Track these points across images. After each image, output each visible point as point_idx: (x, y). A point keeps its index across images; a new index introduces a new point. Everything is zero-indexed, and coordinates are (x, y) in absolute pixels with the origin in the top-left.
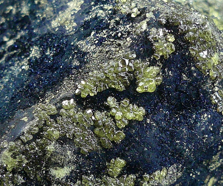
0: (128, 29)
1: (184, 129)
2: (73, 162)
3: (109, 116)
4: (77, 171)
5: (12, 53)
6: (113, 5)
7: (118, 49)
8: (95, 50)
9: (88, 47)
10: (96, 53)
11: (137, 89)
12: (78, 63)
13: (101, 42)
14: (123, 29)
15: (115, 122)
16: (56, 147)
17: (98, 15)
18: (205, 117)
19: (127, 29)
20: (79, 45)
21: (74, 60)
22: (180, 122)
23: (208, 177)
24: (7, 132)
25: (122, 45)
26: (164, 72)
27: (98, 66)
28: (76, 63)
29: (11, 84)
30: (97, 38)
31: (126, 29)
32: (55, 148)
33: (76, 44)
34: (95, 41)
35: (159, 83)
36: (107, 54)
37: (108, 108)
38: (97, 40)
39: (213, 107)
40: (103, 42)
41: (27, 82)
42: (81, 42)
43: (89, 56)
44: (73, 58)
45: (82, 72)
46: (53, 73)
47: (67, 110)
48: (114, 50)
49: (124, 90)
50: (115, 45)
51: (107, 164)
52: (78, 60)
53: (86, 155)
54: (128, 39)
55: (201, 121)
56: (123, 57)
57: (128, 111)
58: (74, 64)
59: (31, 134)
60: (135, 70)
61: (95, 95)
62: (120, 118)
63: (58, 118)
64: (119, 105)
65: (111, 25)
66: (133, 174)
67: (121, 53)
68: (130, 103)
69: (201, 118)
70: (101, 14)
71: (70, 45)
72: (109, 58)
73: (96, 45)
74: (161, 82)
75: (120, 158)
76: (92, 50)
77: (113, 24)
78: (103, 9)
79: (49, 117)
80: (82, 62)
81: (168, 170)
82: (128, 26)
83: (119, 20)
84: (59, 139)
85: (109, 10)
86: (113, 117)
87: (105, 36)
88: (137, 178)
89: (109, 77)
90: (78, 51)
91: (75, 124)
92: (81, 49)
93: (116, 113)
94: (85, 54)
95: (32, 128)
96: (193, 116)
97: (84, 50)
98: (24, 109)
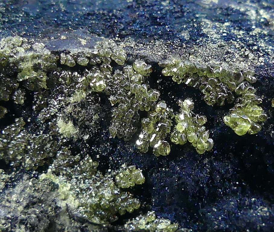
0: (268, 50)
1: (233, 203)
2: (91, 131)
3: (172, 118)
4: (87, 145)
6: (272, 17)
7: (242, 59)
8: (216, 40)
9: (211, 31)
10: (215, 43)
11: (225, 118)
12: (187, 37)
14: (263, 45)
15: (172, 131)
16: (88, 99)
17: (247, 13)
19: (268, 49)
20: (203, 23)
21: (187, 31)
24: (53, 38)
25: (250, 59)
26: (266, 126)
28: (185, 35)
31: (266, 49)
32: (86, 99)
33: (202, 20)
34: (224, 33)
35: (252, 133)
36: (226, 54)
37: (177, 109)
38: (227, 33)
40: (231, 40)
41: (118, 12)
42: (208, 22)
43: (205, 41)
44: (186, 29)
45: (185, 48)
46: (152, 25)
47: (135, 71)
48: (237, 57)
49: (211, 106)
50: (243, 53)
52: (191, 35)
53: (111, 137)
54: (261, 59)
55: (256, 210)
56: (242, 71)
57: (196, 131)
58: (183, 35)
59: (76, 62)
60: (241, 96)
61: (176, 83)
62: (181, 131)
63: (118, 71)
64: (192, 117)
65: (254, 32)
66: (140, 201)
67: (242, 65)
68: (204, 125)
69: (259, 207)
70: (252, 15)
71: (194, 15)
72: (225, 60)
73: (221, 36)
74: (256, 133)
75: (142, 172)
76: (213, 38)
77: (256, 32)
78: (257, 12)
79: (110, 61)
80: (193, 40)
81: (178, 229)
82: (271, 47)
83: (266, 35)
84: (99, 93)
85: (262, 18)
86: (175, 123)
87: (239, 37)
88: (140, 209)
89: (208, 78)
90: (198, 26)
91: (129, 93)
92: (203, 28)
93: (182, 121)
94: (203, 35)
95: (83, 56)
96: (253, 198)
97: (204, 31)
98: (91, 32)
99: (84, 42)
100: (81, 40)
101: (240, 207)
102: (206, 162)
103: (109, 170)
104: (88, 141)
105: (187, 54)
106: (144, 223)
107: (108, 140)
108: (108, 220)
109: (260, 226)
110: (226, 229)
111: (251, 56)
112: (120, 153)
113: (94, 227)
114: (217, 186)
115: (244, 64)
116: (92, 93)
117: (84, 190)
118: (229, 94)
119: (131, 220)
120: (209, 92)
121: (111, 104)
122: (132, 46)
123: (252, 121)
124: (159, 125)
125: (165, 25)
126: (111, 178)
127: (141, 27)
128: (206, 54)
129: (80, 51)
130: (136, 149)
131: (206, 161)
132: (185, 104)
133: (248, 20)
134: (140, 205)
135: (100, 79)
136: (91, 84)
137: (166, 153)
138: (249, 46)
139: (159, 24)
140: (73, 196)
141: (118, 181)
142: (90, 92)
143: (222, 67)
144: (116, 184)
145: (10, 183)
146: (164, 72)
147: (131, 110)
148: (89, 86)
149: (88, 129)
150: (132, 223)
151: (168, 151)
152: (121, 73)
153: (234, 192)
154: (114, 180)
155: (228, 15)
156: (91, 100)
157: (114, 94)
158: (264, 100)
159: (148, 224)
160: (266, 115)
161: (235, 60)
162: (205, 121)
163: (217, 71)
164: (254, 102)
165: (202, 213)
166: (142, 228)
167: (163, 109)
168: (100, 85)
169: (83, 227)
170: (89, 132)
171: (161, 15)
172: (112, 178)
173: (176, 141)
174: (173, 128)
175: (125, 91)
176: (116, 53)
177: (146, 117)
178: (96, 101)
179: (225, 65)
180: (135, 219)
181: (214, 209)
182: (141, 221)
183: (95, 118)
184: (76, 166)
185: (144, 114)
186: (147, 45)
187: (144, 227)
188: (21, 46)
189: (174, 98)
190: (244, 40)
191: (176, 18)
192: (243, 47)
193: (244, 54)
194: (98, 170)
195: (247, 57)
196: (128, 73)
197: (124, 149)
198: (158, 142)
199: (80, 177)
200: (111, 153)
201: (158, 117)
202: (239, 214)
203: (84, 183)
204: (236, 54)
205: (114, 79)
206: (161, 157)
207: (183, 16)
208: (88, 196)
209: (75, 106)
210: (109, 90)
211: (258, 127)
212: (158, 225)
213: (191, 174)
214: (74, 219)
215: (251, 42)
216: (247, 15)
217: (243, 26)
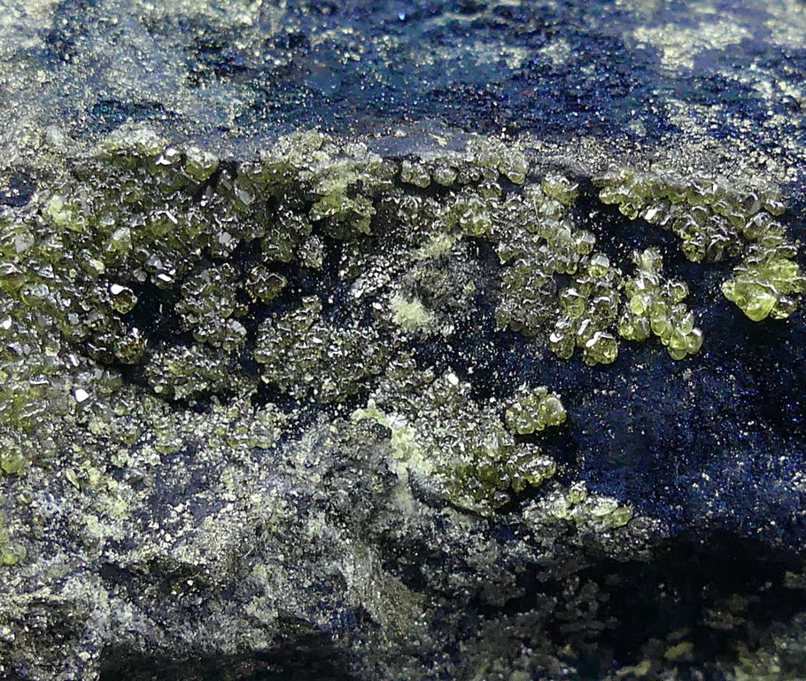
1: (742, 463)
2: (457, 318)
3: (619, 288)
4: (448, 346)
5: (501, 20)
7: (753, 171)
8: (698, 136)
9: (687, 121)
10: (698, 143)
11: (725, 285)
12: (642, 132)
13: (723, 133)
14: (792, 146)
15: (620, 314)
16: (456, 251)
17: (754, 87)
18: (802, 480)
20: (669, 105)
21: (639, 121)
22: (745, 442)
23: (685, 631)
24: (379, 134)
25: (769, 169)
27: (685, 169)
28: (637, 128)
29: (452, 70)
30: (721, 123)
31: (799, 153)
32: (451, 251)
33: (665, 100)
34: (713, 123)
35: (779, 316)
36: (721, 163)
37: (630, 269)
38: (719, 125)
40: (729, 137)
41: (496, 87)
42: (678, 103)
43: (678, 139)
44: (636, 117)
45: (639, 151)
46: (568, 111)
47: (545, 195)
48: (742, 168)
49: (696, 262)
50: (753, 159)
51: (523, 388)
52: (647, 128)
53: (498, 329)
54: (792, 170)
55: (788, 480)
56: (756, 192)
57: (668, 313)
58: (632, 127)
59: (431, 177)
60: (755, 241)
61: (627, 217)
62: (639, 313)
63: (512, 196)
64: (660, 284)
65: (772, 122)
66: (555, 460)
67: (756, 181)
68: (684, 301)
69: (794, 475)
70: (765, 90)
71: (649, 91)
73: (707, 130)
74: (786, 316)
75: (561, 399)
76: (692, 134)
77: (776, 123)
78: (774, 85)
79: (497, 175)
80: (653, 137)
81: (633, 518)
83: (797, 127)
84: (476, 238)
85: (785, 96)
86: (625, 297)
87: (743, 130)
88: (556, 477)
89: (690, 206)
90: (660, 112)
91: (536, 238)
92: (670, 115)
93: (640, 292)
94: (672, 128)
95: (445, 165)
96: (782, 455)
97: (674, 120)
98: (449, 125)
99: (442, 142)
100: (435, 137)
101: (756, 471)
102: (689, 376)
103: (492, 400)
104: (453, 339)
105: (645, 162)
106: (565, 506)
107: (491, 336)
109: (797, 515)
110: (731, 518)
111: (772, 165)
112: (515, 363)
113: (462, 517)
114: (709, 428)
115: (758, 179)
116: (463, 238)
117: (443, 440)
118: (732, 237)
119: (537, 501)
120: (692, 234)
121: (500, 260)
122: (537, 148)
123: (778, 290)
124: (596, 301)
125: (593, 110)
126: (496, 414)
127: (547, 114)
128: (682, 163)
129: (439, 156)
130: (548, 353)
132: (645, 260)
133: (757, 101)
134: (555, 470)
135: (480, 210)
136: (462, 221)
137: (609, 359)
138: (764, 147)
139: (582, 109)
140: (420, 453)
141: (510, 419)
142: (459, 237)
143: (716, 183)
144: (507, 427)
145: (290, 429)
146: (603, 195)
148: (458, 224)
149: (453, 313)
150: (539, 508)
151: (613, 355)
152: (519, 198)
155: (717, 91)
156: (460, 253)
157: (506, 241)
158: (800, 250)
159: (572, 507)
160: (804, 279)
161: (739, 172)
162: (685, 292)
163: (708, 190)
164: (782, 254)
165: (680, 485)
166: (560, 517)
167: (602, 268)
168: (480, 223)
169: (440, 516)
170: (455, 320)
171: (582, 93)
172: (499, 416)
173: (628, 332)
174: (621, 308)
175: (528, 234)
176: (508, 159)
177: (570, 286)
178: (472, 255)
179: (721, 180)
180: (545, 500)
181: (704, 475)
182: (557, 502)
183: (467, 290)
185: (565, 280)
186: (565, 146)
187: (565, 514)
188: (320, 149)
189: (623, 248)
190: (753, 135)
191: (613, 97)
192: (754, 150)
193: (757, 160)
194: (469, 400)
195: (763, 166)
196: (534, 198)
197: (524, 352)
198: (593, 335)
199: (435, 413)
200: (497, 363)
201: (593, 285)
202: (755, 486)
203: (442, 425)
204: (741, 163)
205: (505, 210)
206: (600, 367)
207: (627, 93)
208: (451, 452)
209: (427, 266)
210: (495, 232)
211: (791, 303)
212: (593, 509)
213: (659, 402)
214: (422, 501)
215: (767, 140)
216: (755, 90)
217: (750, 112)
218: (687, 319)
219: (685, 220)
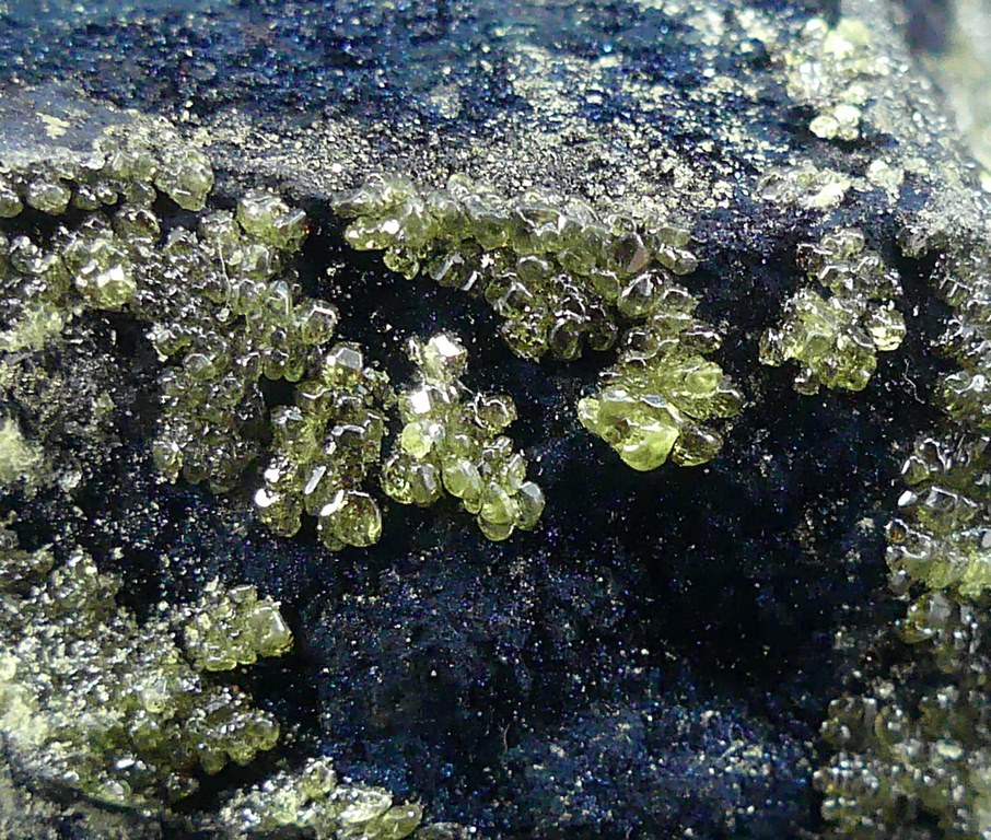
0: (756, 157)
1: (627, 726)
2: (87, 459)
3: (385, 406)
4: (76, 509)
6: (784, 36)
7: (646, 187)
8: (560, 118)
9: (544, 89)
10: (555, 131)
11: (582, 404)
12: (451, 110)
14: (735, 137)
15: (386, 453)
17: (690, 22)
19: (753, 152)
20: (519, 57)
21: (452, 87)
22: (635, 685)
25: (677, 185)
26: (741, 435)
28: (445, 103)
30: (609, 91)
31: (747, 151)
32: (65, 336)
33: (514, 47)
34: (592, 93)
35: (689, 461)
36: (590, 170)
37: (405, 373)
38: (604, 95)
39: (810, 744)
40: (616, 120)
41: (205, 20)
42: (535, 53)
43: (518, 124)
44: (449, 80)
46: (327, 67)
48: (630, 180)
49: (531, 360)
50: (654, 165)
51: (211, 587)
52: (464, 103)
53: (162, 480)
54: (722, 186)
55: (718, 753)
56: (641, 231)
57: (474, 456)
58: (434, 100)
59: (23, 199)
60: (641, 321)
61: (400, 275)
62: (419, 455)
63: (179, 234)
64: (462, 401)
65: (707, 90)
66: (277, 718)
67: (646, 209)
68: (507, 432)
69: (729, 745)
70: (709, 28)
71: (486, 29)
72: (583, 191)
73: (580, 107)
74: (702, 461)
75: (282, 610)
76: (549, 114)
77: (715, 92)
78: (729, 18)
79: (152, 194)
80: (471, 119)
81: (423, 825)
82: (765, 145)
83: (754, 99)
84: (109, 313)
85: (747, 40)
86: (396, 422)
87: (646, 107)
88: (280, 749)
89: (516, 257)
90: (495, 70)
91: (224, 314)
92: (513, 77)
93: (422, 417)
94: (512, 102)
95: (48, 176)
96: (707, 709)
97: (519, 86)
98: (93, 94)
99: (55, 127)
100: (46, 118)
101: (653, 742)
102: (520, 570)
103: (163, 606)
104: (81, 496)
105: (439, 170)
106: (294, 801)
107: (152, 491)
108: (162, 793)
109: (736, 815)
110: (605, 824)
111: (684, 175)
112: (197, 540)
113: (109, 818)
114: (563, 663)
115: (651, 205)
116: (85, 313)
117: (69, 679)
118: (595, 314)
119: (247, 791)
120: (521, 308)
121: (157, 355)
122: (238, 140)
123: (683, 414)
124: (338, 431)
125: (371, 65)
126: (169, 632)
127: (282, 74)
128: (514, 171)
129: (37, 158)
130: (255, 526)
131: (518, 568)
132: (430, 356)
133: (690, 48)
134: (277, 734)
135: (113, 260)
136: (80, 282)
137: (366, 538)
138: (679, 140)
139: (350, 64)
140: (25, 702)
141: (192, 644)
142: (79, 311)
143: (565, 214)
144: (188, 658)
146: (351, 234)
147: (231, 377)
148: (73, 286)
149: (78, 449)
150: (250, 805)
151: (374, 530)
152: (193, 239)
153: (633, 687)
154: (180, 642)
155: (617, 29)
156: (79, 341)
157: (166, 319)
158: (726, 339)
159: (307, 804)
160: (735, 393)
161: (621, 189)
162: (508, 414)
163: (550, 227)
164: (690, 345)
165: (511, 765)
166: (285, 821)
167: (349, 371)
168: (112, 286)
169: (67, 818)
170: (82, 461)
171: (360, 32)
172: (173, 635)
173: (400, 491)
174: (388, 444)
175: (209, 306)
176: (173, 165)
177: (290, 404)
178: (103, 344)
179: (577, 205)
180: (261, 789)
181: (554, 749)
182: (282, 793)
183: (98, 409)
184: (37, 591)
185: (281, 393)
186: (294, 137)
187: (295, 818)
189: (392, 333)
190: (663, 118)
191: (415, 41)
192: (657, 145)
193: (658, 168)
194: (119, 606)
195: (668, 178)
196: (219, 240)
197: (214, 522)
198: (334, 495)
199: (53, 629)
200: (167, 540)
201: (331, 402)
202: (653, 767)
203: (68, 653)
204: (630, 171)
205: (165, 261)
206: (350, 553)
207: (444, 34)
208: (82, 703)
209: (23, 363)
210: (146, 302)
211: (710, 438)
212: (344, 809)
213: (463, 617)
214: (31, 790)
215: (689, 127)
216: (692, 28)
217: (669, 69)
218: (516, 465)
219: (506, 282)
